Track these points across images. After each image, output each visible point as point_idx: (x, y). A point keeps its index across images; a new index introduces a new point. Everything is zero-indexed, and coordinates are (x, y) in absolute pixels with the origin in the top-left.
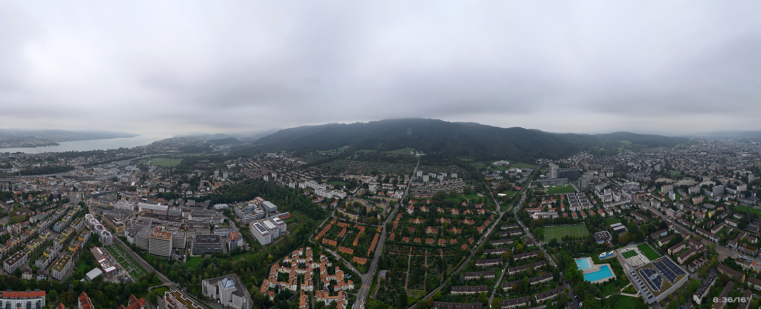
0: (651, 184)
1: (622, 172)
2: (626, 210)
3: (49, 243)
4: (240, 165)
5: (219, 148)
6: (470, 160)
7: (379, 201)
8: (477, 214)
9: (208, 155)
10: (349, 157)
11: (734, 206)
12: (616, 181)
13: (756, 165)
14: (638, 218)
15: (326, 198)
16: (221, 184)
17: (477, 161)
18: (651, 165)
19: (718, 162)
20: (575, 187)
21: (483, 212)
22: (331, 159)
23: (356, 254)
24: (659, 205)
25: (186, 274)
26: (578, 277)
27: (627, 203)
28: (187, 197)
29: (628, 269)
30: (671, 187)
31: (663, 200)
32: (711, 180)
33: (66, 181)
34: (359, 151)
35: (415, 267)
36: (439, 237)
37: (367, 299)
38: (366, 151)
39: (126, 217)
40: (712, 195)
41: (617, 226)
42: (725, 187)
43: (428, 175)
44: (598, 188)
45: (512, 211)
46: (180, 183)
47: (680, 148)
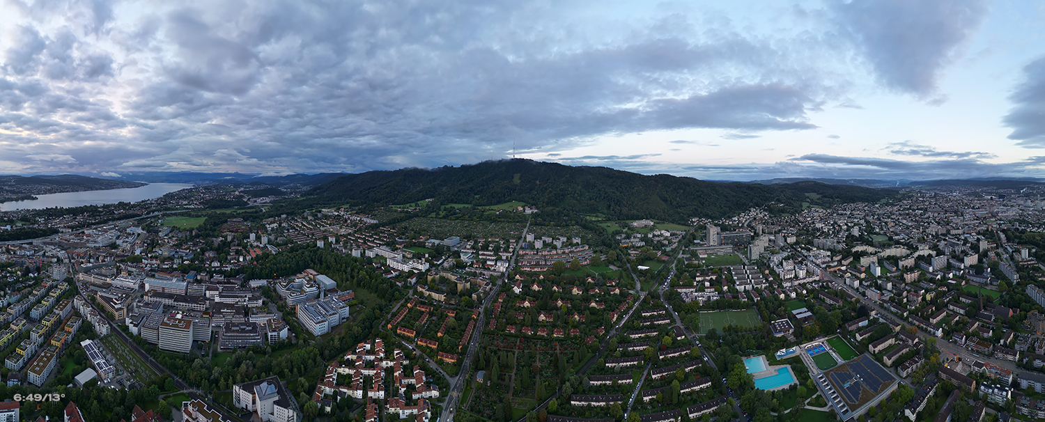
0: (846, 254)
1: (808, 236)
2: (813, 290)
3: (24, 336)
4: (284, 225)
5: (256, 201)
6: (600, 219)
7: (475, 275)
8: (610, 295)
9: (241, 211)
10: (433, 215)
11: (961, 285)
12: (800, 249)
13: (990, 227)
14: (829, 301)
15: (402, 271)
16: (259, 252)
17: (609, 220)
18: (846, 227)
19: (939, 223)
20: (742, 256)
21: (617, 291)
22: (409, 217)
23: (442, 348)
24: (856, 283)
25: (212, 377)
26: (746, 383)
27: (815, 281)
28: (213, 269)
29: (816, 373)
30: (875, 259)
31: (863, 276)
32: (929, 248)
33: (48, 249)
34: (447, 207)
35: (523, 368)
36: (554, 326)
37: (458, 410)
38: (456, 206)
39: (127, 299)
40: (931, 269)
41: (801, 313)
42: (948, 260)
43: (541, 239)
44: (776, 259)
45: (655, 291)
46: (203, 251)
47: (887, 204)
